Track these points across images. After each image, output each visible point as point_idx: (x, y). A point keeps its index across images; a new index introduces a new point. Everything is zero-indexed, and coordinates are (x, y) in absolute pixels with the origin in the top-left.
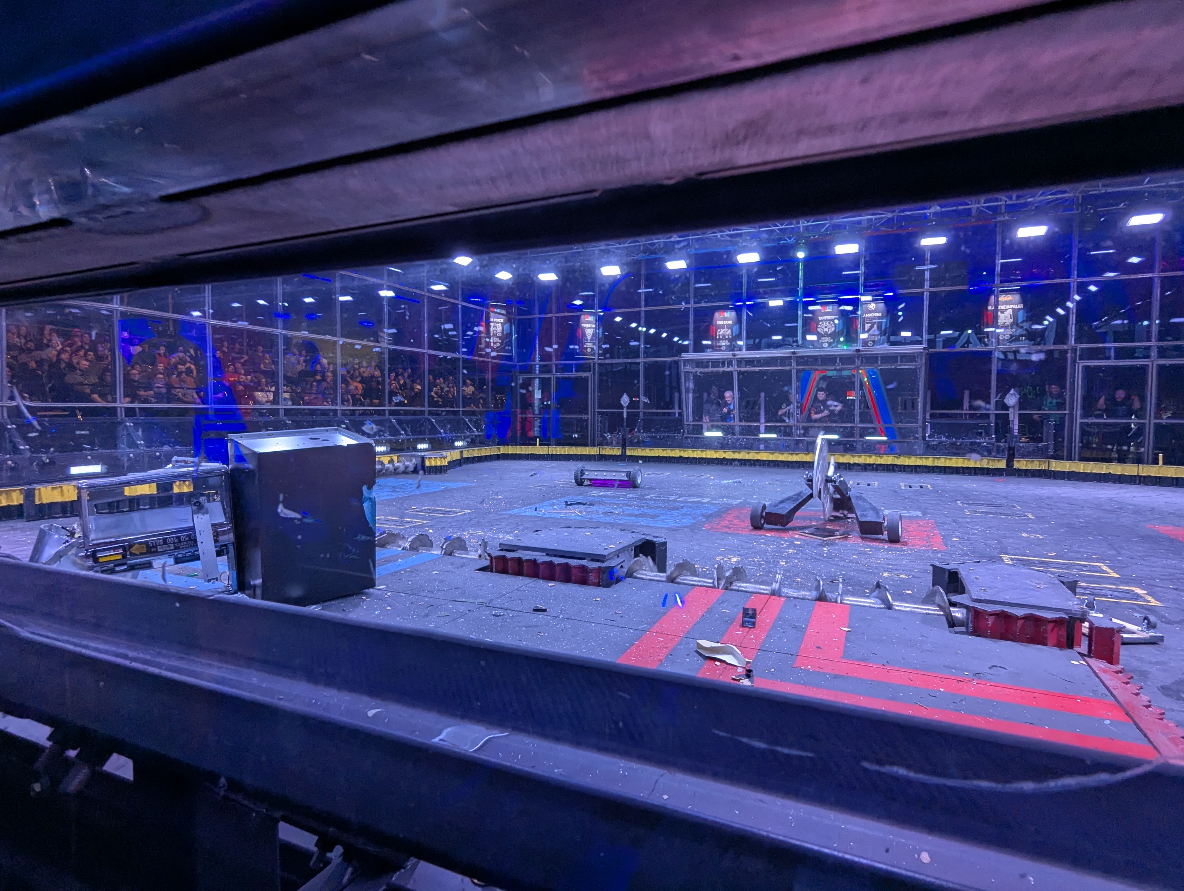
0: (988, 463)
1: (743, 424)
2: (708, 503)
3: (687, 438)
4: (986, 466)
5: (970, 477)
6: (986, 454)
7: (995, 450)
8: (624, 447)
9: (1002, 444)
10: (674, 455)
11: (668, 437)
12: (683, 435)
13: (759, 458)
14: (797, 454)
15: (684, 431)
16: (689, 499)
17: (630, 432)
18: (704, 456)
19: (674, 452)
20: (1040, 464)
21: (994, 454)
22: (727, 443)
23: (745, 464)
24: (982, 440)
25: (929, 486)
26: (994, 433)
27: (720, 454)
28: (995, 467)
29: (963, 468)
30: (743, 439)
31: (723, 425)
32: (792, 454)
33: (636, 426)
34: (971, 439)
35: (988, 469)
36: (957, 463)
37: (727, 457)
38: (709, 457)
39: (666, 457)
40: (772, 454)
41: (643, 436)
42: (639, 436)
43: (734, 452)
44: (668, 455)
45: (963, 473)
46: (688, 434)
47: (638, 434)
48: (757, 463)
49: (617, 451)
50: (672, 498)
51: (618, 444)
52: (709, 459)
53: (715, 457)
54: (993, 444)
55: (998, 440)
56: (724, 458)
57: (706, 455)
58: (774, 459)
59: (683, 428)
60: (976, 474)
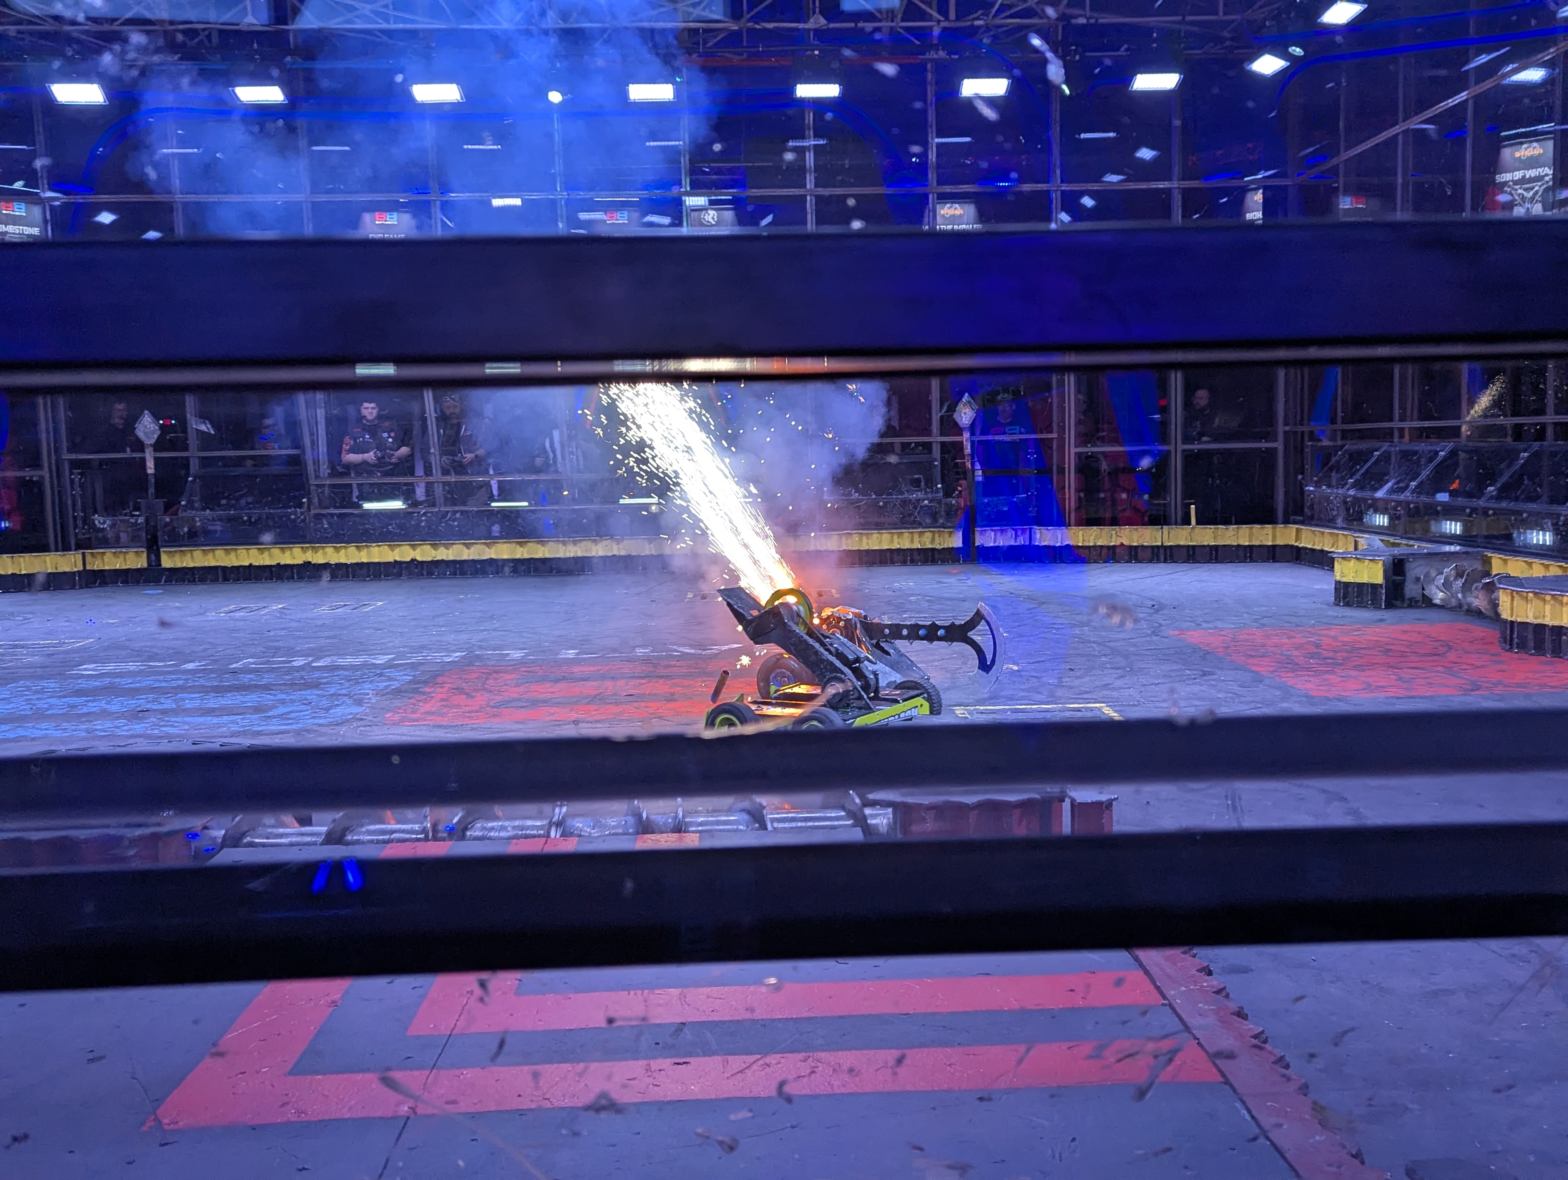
0: (933, 540)
1: (452, 478)
2: (389, 665)
3: (319, 517)
4: (930, 546)
5: (905, 569)
6: (928, 521)
7: (943, 513)
8: (153, 548)
9: (954, 502)
10: (289, 561)
11: (269, 516)
12: (309, 509)
13: (493, 556)
14: (575, 543)
15: (309, 500)
16: (341, 662)
17: (167, 508)
18: (365, 560)
19: (288, 553)
20: (1016, 536)
21: (941, 521)
22: (418, 525)
23: (463, 573)
24: (920, 495)
25: (833, 591)
26: (939, 479)
27: (404, 553)
28: (946, 546)
29: (891, 551)
30: (455, 512)
31: (406, 484)
32: (564, 543)
33: (181, 494)
34: (902, 493)
35: (933, 550)
36: (880, 542)
37: (419, 559)
38: (377, 560)
39: (271, 566)
40: (521, 544)
41: (201, 517)
42: (193, 520)
43: (435, 546)
44: (274, 563)
45: (893, 562)
46: (321, 506)
47: (190, 513)
48: (489, 569)
49: (136, 560)
50: (299, 662)
51: (134, 541)
52: (379, 564)
53: (391, 560)
54: (939, 502)
55: (948, 494)
56: (413, 560)
57: (369, 554)
58: (526, 556)
59: (308, 494)
60: (913, 562)
